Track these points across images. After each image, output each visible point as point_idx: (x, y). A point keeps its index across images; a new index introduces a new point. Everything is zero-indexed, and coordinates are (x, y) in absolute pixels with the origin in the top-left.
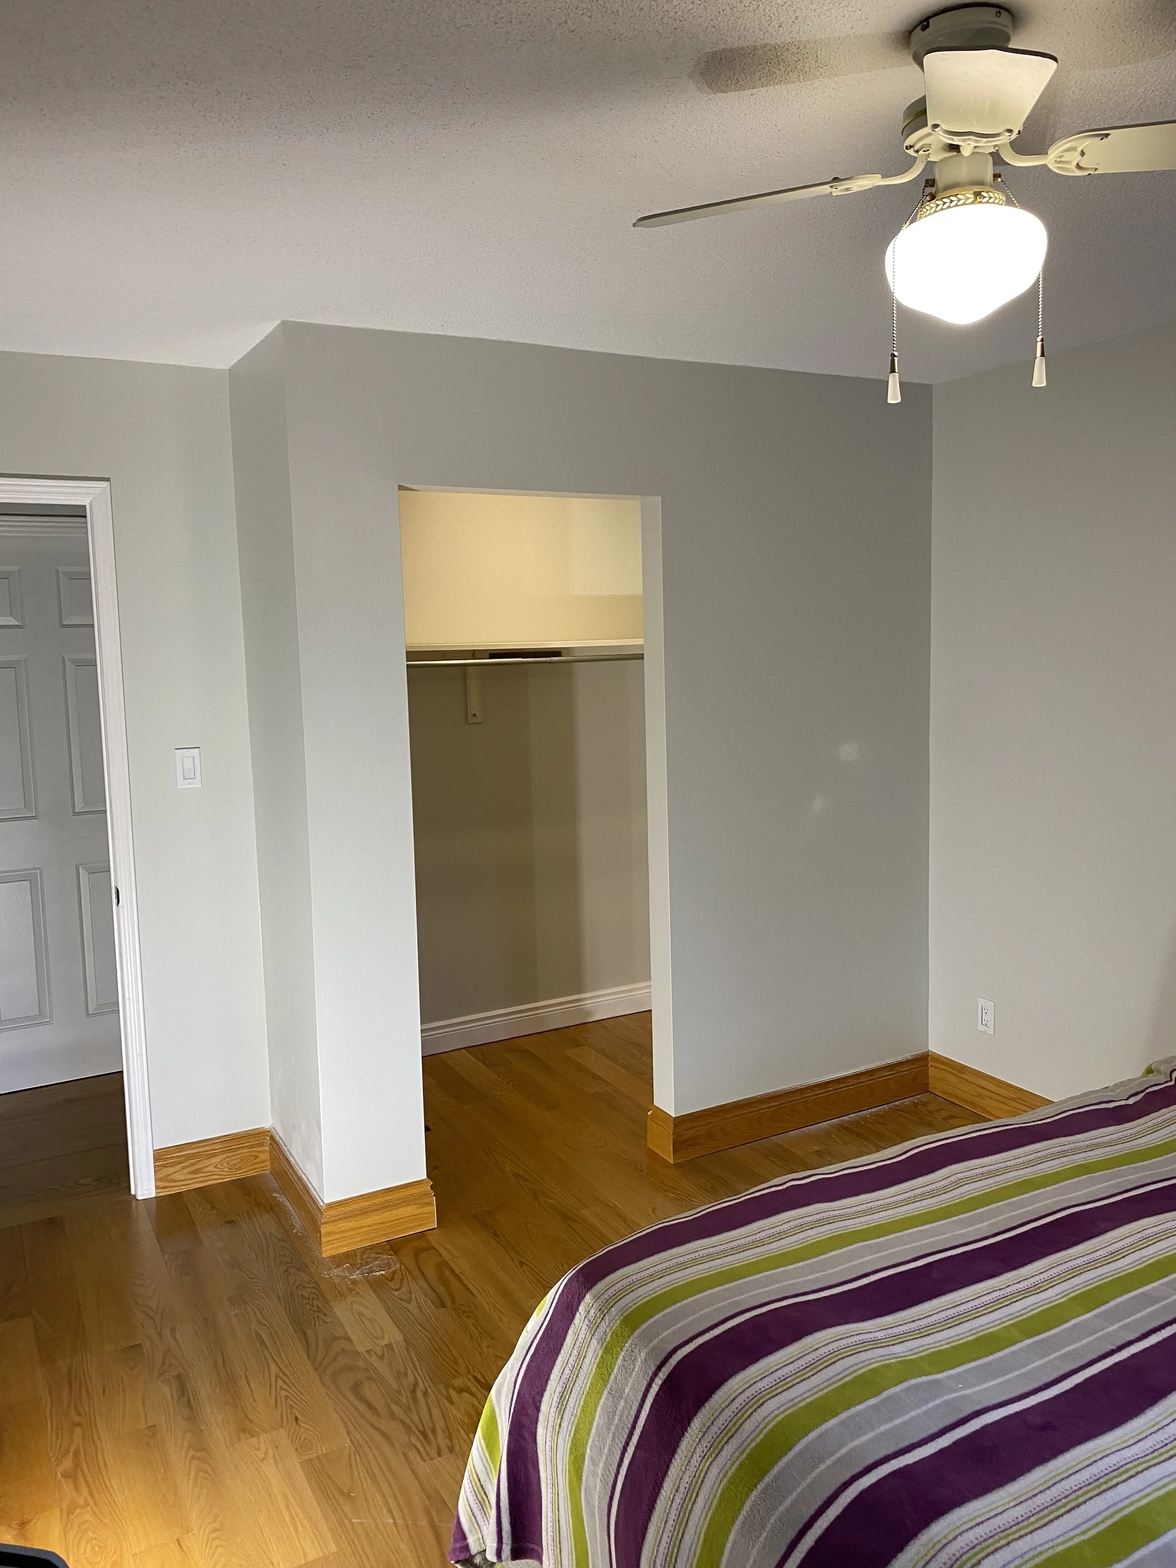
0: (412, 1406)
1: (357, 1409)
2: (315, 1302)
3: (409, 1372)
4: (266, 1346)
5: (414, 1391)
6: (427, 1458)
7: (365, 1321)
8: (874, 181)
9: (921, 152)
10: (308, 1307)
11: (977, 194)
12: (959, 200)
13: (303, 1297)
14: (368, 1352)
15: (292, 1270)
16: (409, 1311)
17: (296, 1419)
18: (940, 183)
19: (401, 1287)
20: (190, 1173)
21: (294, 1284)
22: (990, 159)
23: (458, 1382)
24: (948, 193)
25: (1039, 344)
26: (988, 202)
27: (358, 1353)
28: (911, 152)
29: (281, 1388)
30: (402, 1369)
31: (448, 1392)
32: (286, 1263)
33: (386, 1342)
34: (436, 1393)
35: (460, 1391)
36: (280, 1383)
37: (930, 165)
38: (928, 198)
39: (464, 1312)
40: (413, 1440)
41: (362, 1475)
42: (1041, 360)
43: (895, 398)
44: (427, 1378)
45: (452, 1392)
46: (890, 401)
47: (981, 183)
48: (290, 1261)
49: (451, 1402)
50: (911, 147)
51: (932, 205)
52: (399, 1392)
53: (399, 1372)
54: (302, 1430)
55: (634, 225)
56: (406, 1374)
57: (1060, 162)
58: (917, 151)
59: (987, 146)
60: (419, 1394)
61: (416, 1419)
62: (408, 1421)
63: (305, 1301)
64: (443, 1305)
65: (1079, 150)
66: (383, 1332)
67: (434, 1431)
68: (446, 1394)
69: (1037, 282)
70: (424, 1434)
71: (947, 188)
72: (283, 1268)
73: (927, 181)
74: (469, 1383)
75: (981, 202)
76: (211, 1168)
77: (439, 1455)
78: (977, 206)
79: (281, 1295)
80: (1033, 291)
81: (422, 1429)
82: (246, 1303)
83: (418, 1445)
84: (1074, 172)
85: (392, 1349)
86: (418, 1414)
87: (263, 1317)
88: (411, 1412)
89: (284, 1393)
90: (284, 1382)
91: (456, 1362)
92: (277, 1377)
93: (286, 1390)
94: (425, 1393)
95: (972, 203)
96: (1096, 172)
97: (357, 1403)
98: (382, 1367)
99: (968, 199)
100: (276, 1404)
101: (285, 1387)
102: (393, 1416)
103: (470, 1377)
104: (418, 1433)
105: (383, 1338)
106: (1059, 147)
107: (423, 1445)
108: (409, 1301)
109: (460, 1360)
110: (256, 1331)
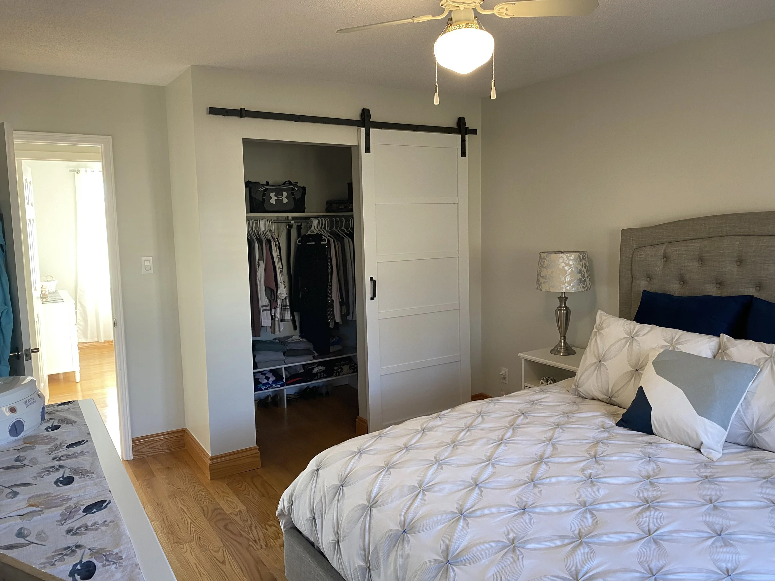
0: (250, 531)
1: (226, 534)
2: (207, 496)
3: (249, 520)
4: (186, 513)
5: (250, 527)
6: (257, 550)
7: (229, 502)
8: (430, 18)
9: (446, 7)
10: (204, 498)
11: (467, 24)
12: (460, 26)
13: (202, 495)
14: (231, 513)
15: (196, 485)
16: (248, 498)
17: (200, 538)
18: (454, 20)
19: (245, 490)
20: (149, 449)
21: (197, 490)
22: (473, 11)
23: (270, 523)
24: (456, 23)
25: (493, 82)
26: (471, 27)
27: (226, 514)
28: (443, 7)
29: (193, 527)
30: (246, 519)
31: (266, 527)
32: (194, 482)
33: (238, 509)
34: (260, 527)
35: (271, 526)
36: (192, 525)
37: (450, 12)
38: (449, 25)
39: (273, 498)
40: (251, 543)
41: (228, 556)
42: (494, 88)
43: (437, 102)
44: (256, 522)
45: (268, 527)
46: (435, 104)
47: (469, 20)
48: (195, 482)
49: (267, 530)
50: (443, 5)
51: (451, 28)
52: (244, 527)
53: (244, 520)
54: (202, 541)
55: (336, 32)
56: (247, 521)
57: (499, 13)
58: (445, 7)
59: (472, 6)
60: (253, 528)
61: (251, 536)
62: (248, 537)
63: (202, 496)
64: (263, 496)
65: (505, 8)
66: (237, 506)
67: (259, 540)
68: (264, 527)
69: (492, 58)
70: (255, 541)
71: (456, 22)
72: (193, 484)
73: (449, 18)
74: (274, 523)
75: (468, 27)
76: (159, 447)
77: (262, 548)
78: (467, 29)
79: (191, 494)
80: (490, 62)
81: (254, 539)
82: (176, 498)
83: (253, 545)
84: (504, 16)
85: (241, 512)
86: (253, 535)
87: (183, 502)
88: (249, 534)
89: (193, 529)
90: (194, 525)
91: (269, 515)
92: (191, 523)
93: (194, 528)
94: (256, 527)
95: (465, 27)
96: (514, 17)
97: (227, 532)
98: (237, 519)
99: (463, 26)
100: (191, 533)
101: (194, 527)
102: (242, 535)
103: (275, 521)
104: (252, 541)
105: (237, 508)
106: (498, 7)
107: (254, 545)
108: (249, 495)
109: (271, 515)
110: (181, 508)
